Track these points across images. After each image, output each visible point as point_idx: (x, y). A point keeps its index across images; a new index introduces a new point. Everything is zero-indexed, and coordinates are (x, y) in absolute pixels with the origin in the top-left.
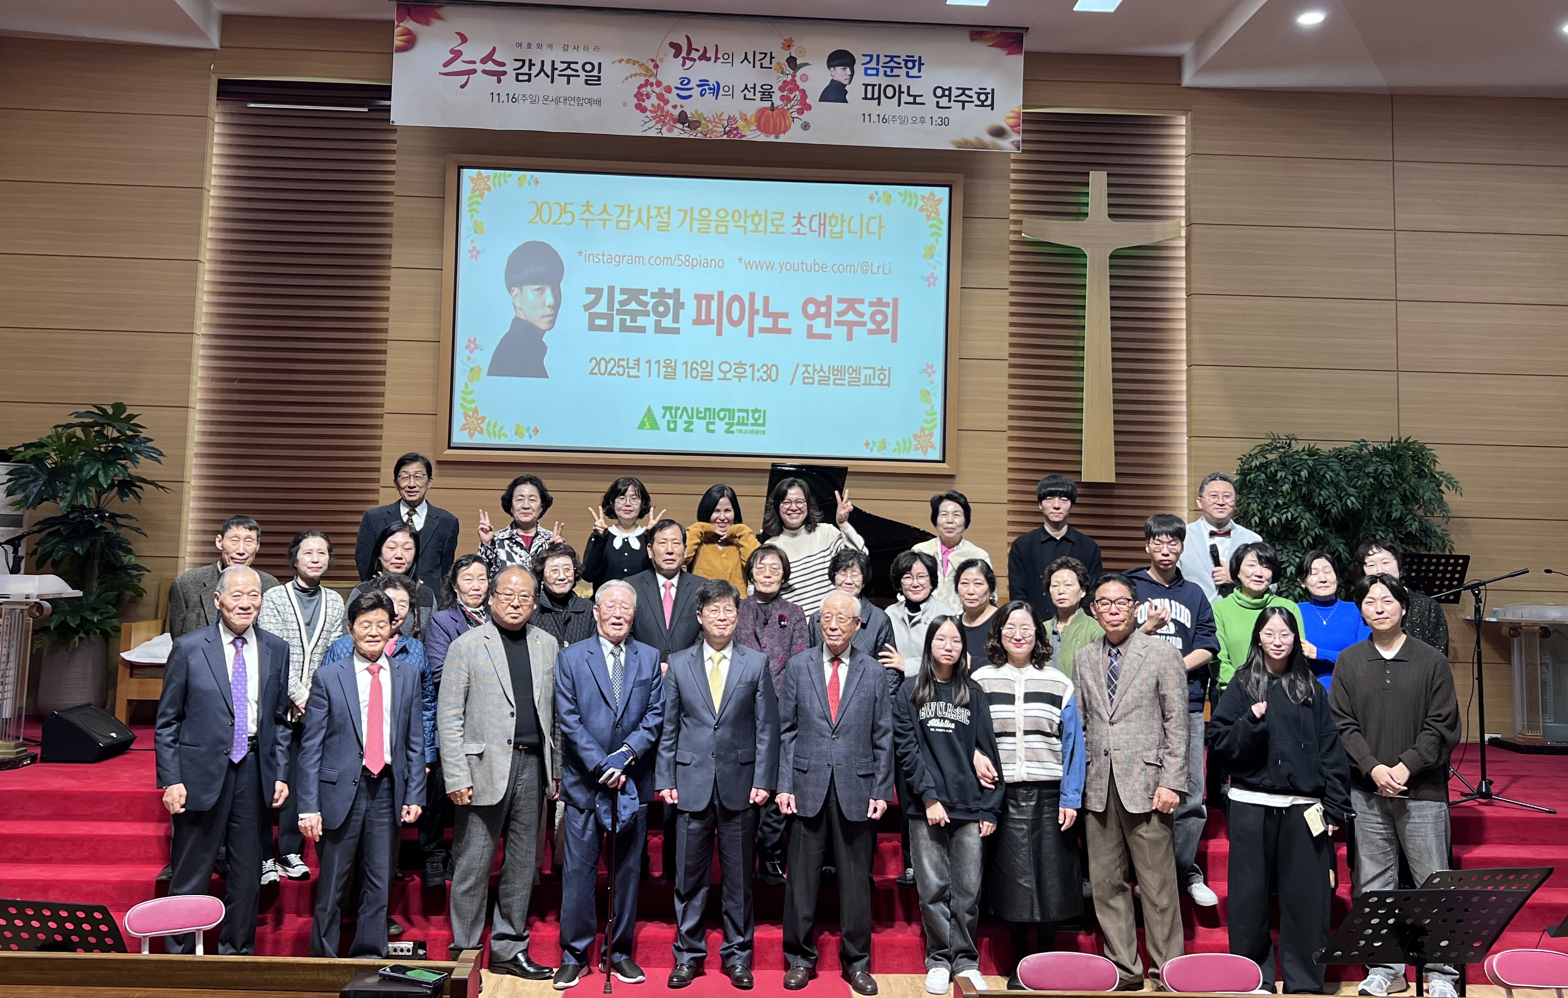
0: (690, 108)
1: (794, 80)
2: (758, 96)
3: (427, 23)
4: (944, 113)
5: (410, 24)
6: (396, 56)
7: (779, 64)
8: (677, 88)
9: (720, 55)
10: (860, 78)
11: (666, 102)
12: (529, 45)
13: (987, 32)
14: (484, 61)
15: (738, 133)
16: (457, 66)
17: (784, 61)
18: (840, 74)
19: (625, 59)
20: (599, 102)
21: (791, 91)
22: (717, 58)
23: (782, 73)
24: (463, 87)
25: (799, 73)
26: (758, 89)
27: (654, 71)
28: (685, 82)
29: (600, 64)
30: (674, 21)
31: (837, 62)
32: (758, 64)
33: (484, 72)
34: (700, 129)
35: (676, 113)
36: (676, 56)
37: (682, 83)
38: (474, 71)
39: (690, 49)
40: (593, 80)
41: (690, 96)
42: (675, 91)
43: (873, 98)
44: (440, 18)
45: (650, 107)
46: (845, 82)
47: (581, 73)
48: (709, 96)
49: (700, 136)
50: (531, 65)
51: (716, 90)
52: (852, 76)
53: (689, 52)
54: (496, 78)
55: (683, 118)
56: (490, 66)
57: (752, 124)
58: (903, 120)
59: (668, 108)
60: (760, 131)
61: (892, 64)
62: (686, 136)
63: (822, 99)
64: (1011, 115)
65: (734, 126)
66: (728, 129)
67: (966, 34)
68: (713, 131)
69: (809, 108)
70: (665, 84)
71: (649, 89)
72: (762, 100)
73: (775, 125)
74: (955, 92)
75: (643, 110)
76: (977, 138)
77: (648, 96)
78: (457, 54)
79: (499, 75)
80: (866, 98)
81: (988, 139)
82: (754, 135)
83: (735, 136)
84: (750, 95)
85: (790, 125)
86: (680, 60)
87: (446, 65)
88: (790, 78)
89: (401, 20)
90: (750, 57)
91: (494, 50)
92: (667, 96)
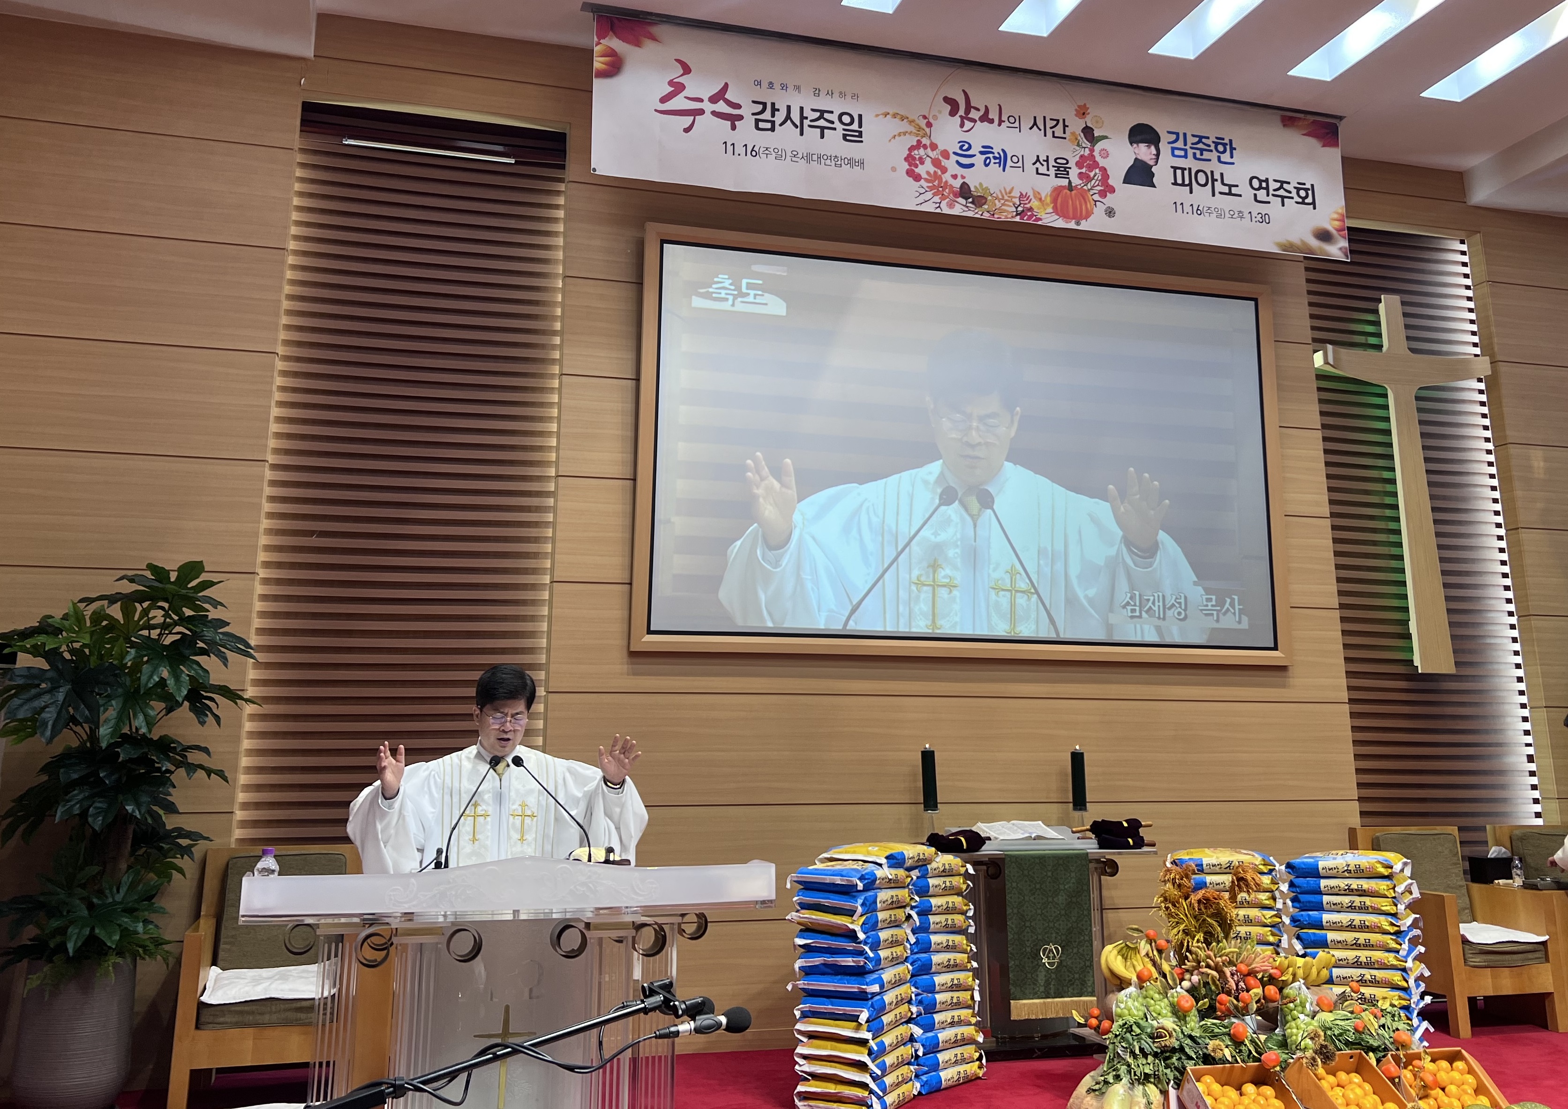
0: (973, 179)
1: (1091, 156)
2: (1052, 171)
3: (638, 44)
4: (1263, 209)
5: (615, 43)
6: (598, 85)
7: (1073, 134)
8: (955, 153)
9: (1004, 118)
11: (944, 170)
12: (771, 85)
13: (1300, 119)
14: (714, 99)
15: (1033, 215)
16: (678, 103)
17: (1079, 131)
18: (1145, 152)
19: (891, 113)
20: (861, 163)
21: (1091, 168)
22: (1001, 122)
23: (1078, 145)
24: (687, 130)
25: (1098, 147)
26: (1052, 163)
27: (928, 130)
28: (965, 147)
29: (860, 116)
30: (944, 71)
31: (1139, 138)
32: (1049, 132)
33: (714, 113)
34: (986, 207)
35: (957, 184)
36: (953, 113)
37: (961, 148)
38: (701, 112)
39: (969, 107)
40: (854, 136)
41: (972, 165)
42: (954, 158)
43: (1183, 185)
44: (654, 38)
45: (924, 175)
46: (1151, 163)
47: (837, 124)
48: (994, 167)
49: (986, 216)
50: (774, 110)
51: (1002, 160)
52: (1158, 155)
53: (967, 111)
54: (729, 123)
55: (965, 191)
56: (721, 107)
57: (1048, 205)
58: (1220, 214)
59: (947, 177)
60: (1057, 214)
61: (1200, 146)
62: (970, 214)
63: (1126, 181)
64: (1336, 216)
65: (1028, 206)
66: (1020, 209)
67: (1277, 116)
68: (1002, 211)
69: (1112, 190)
70: (941, 147)
71: (922, 152)
72: (1056, 177)
73: (1075, 209)
74: (1273, 185)
75: (917, 178)
76: (1302, 241)
77: (921, 161)
78: (678, 88)
79: (734, 120)
80: (1175, 183)
81: (1314, 243)
82: (1050, 219)
83: (1030, 218)
84: (1043, 170)
85: (1092, 209)
86: (957, 119)
87: (664, 100)
88: (1087, 152)
89: (601, 36)
90: (1040, 123)
91: (726, 87)
92: (944, 162)
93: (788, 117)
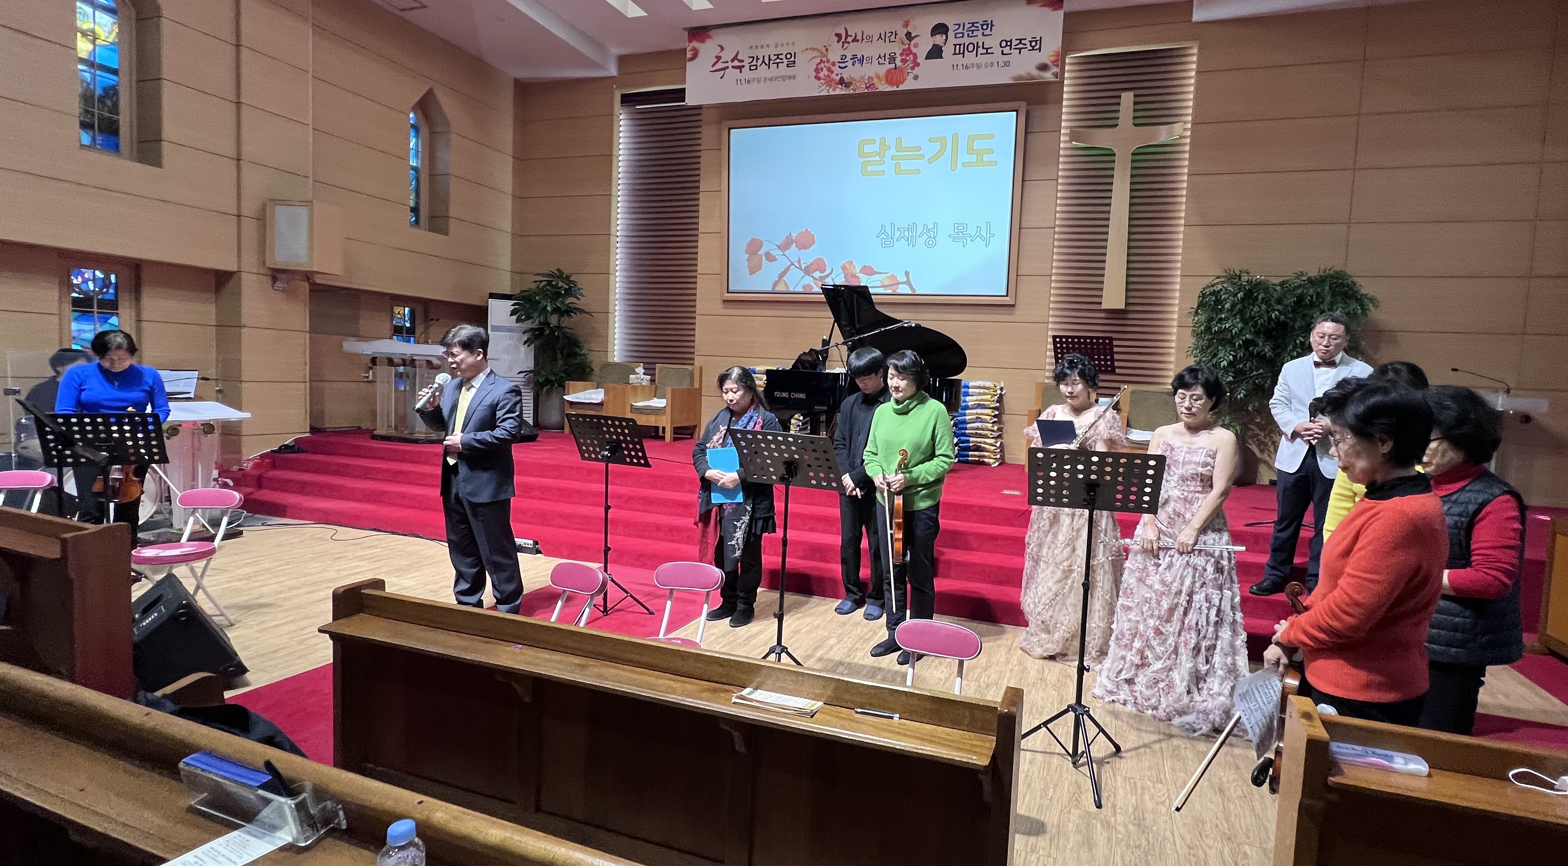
0: (846, 75)
1: (909, 48)
2: (887, 60)
3: (703, 41)
4: (1006, 58)
5: (695, 44)
6: (689, 65)
7: (900, 38)
8: (838, 62)
9: (864, 37)
10: (952, 40)
11: (832, 72)
12: (757, 47)
14: (732, 61)
15: (874, 87)
16: (720, 65)
17: (904, 36)
18: (939, 39)
19: (809, 48)
20: (794, 77)
21: (907, 55)
22: (863, 39)
23: (902, 43)
24: (721, 78)
25: (913, 42)
26: (887, 56)
27: (826, 53)
28: (844, 58)
29: (795, 53)
30: (836, 19)
31: (937, 32)
32: (887, 40)
33: (733, 67)
34: (851, 87)
35: (838, 78)
36: (838, 42)
37: (841, 59)
38: (727, 67)
39: (847, 36)
40: (791, 64)
41: (846, 67)
42: (837, 65)
43: (959, 53)
44: (709, 37)
45: (823, 77)
46: (942, 45)
47: (785, 61)
48: (857, 65)
49: (852, 92)
50: (758, 59)
51: (862, 60)
52: (946, 40)
53: (846, 38)
54: (739, 70)
55: (842, 81)
56: (736, 63)
57: (883, 80)
58: (979, 66)
59: (833, 76)
60: (888, 84)
61: (973, 28)
62: (843, 92)
63: (927, 58)
64: (1053, 53)
65: (872, 83)
66: (868, 85)
67: (1024, 1)
68: (859, 88)
69: (918, 65)
70: (832, 60)
71: (822, 65)
72: (889, 64)
73: (897, 79)
74: (1015, 43)
75: (818, 78)
76: (1028, 73)
77: (822, 70)
78: (719, 58)
79: (740, 68)
80: (955, 54)
81: (1035, 72)
82: (884, 87)
83: (872, 89)
84: (882, 61)
85: (906, 78)
86: (841, 44)
87: (713, 66)
88: (907, 46)
89: (690, 41)
90: (883, 37)
91: (737, 54)
92: (833, 68)
93: (763, 61)
